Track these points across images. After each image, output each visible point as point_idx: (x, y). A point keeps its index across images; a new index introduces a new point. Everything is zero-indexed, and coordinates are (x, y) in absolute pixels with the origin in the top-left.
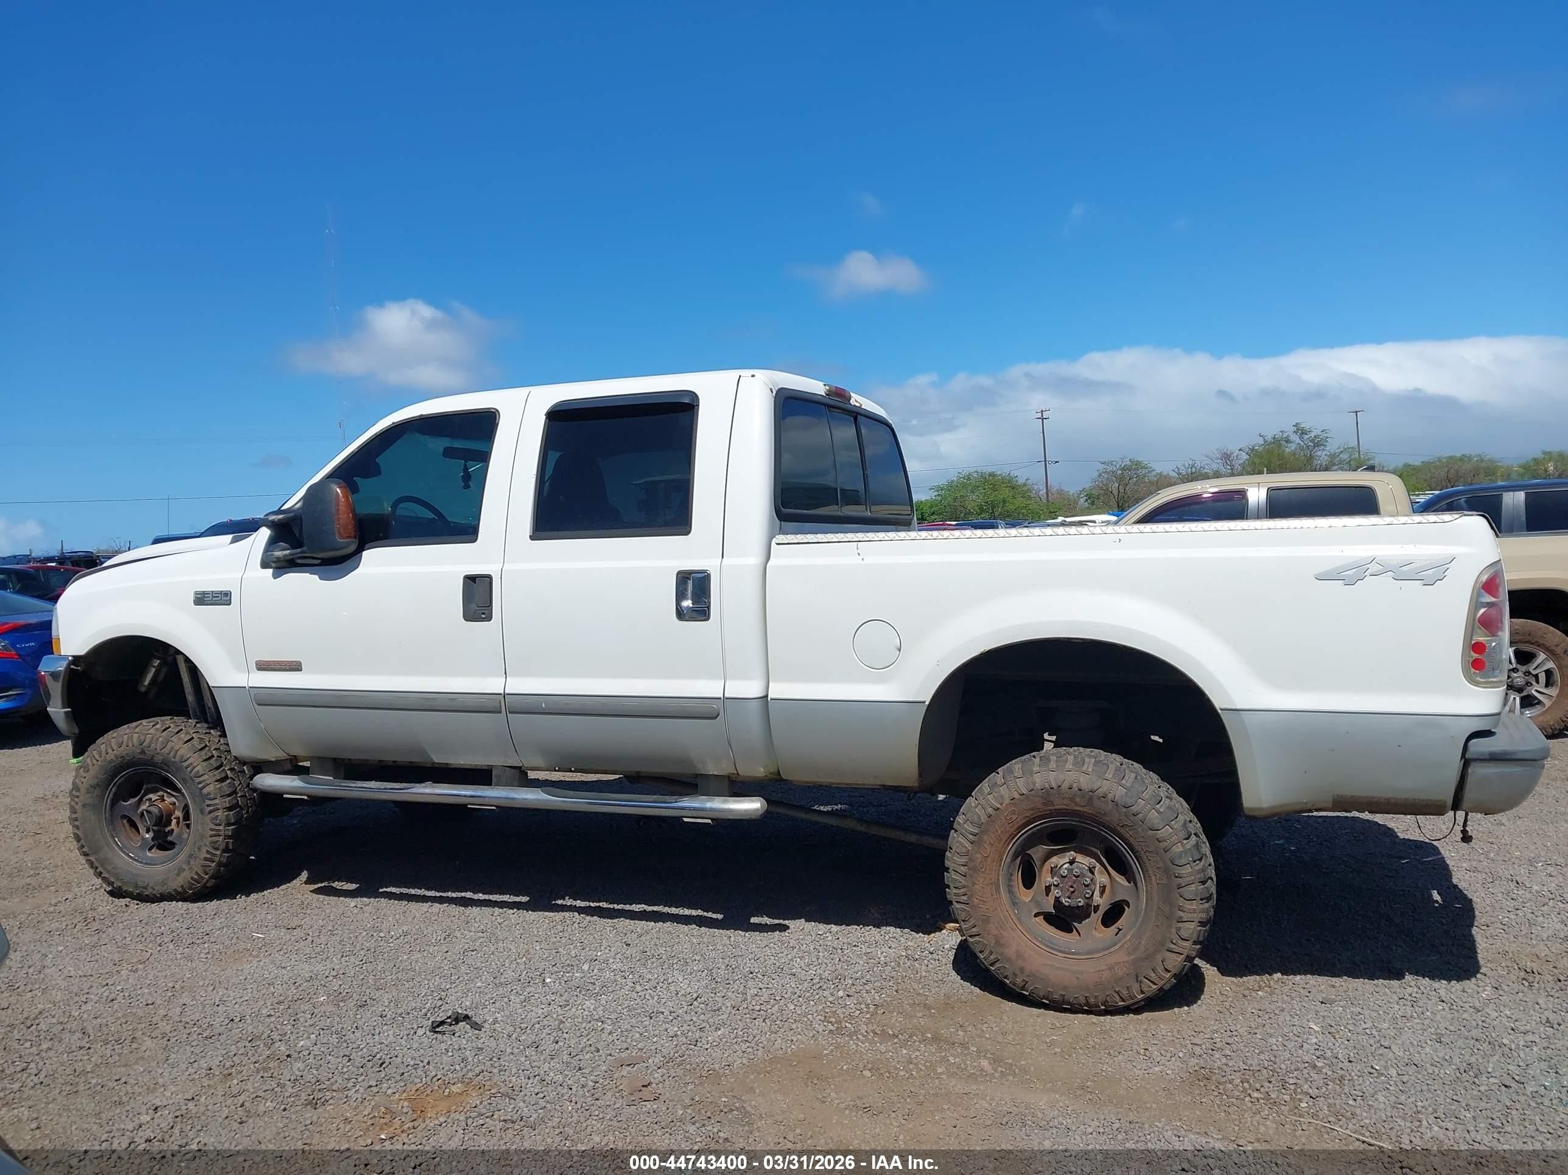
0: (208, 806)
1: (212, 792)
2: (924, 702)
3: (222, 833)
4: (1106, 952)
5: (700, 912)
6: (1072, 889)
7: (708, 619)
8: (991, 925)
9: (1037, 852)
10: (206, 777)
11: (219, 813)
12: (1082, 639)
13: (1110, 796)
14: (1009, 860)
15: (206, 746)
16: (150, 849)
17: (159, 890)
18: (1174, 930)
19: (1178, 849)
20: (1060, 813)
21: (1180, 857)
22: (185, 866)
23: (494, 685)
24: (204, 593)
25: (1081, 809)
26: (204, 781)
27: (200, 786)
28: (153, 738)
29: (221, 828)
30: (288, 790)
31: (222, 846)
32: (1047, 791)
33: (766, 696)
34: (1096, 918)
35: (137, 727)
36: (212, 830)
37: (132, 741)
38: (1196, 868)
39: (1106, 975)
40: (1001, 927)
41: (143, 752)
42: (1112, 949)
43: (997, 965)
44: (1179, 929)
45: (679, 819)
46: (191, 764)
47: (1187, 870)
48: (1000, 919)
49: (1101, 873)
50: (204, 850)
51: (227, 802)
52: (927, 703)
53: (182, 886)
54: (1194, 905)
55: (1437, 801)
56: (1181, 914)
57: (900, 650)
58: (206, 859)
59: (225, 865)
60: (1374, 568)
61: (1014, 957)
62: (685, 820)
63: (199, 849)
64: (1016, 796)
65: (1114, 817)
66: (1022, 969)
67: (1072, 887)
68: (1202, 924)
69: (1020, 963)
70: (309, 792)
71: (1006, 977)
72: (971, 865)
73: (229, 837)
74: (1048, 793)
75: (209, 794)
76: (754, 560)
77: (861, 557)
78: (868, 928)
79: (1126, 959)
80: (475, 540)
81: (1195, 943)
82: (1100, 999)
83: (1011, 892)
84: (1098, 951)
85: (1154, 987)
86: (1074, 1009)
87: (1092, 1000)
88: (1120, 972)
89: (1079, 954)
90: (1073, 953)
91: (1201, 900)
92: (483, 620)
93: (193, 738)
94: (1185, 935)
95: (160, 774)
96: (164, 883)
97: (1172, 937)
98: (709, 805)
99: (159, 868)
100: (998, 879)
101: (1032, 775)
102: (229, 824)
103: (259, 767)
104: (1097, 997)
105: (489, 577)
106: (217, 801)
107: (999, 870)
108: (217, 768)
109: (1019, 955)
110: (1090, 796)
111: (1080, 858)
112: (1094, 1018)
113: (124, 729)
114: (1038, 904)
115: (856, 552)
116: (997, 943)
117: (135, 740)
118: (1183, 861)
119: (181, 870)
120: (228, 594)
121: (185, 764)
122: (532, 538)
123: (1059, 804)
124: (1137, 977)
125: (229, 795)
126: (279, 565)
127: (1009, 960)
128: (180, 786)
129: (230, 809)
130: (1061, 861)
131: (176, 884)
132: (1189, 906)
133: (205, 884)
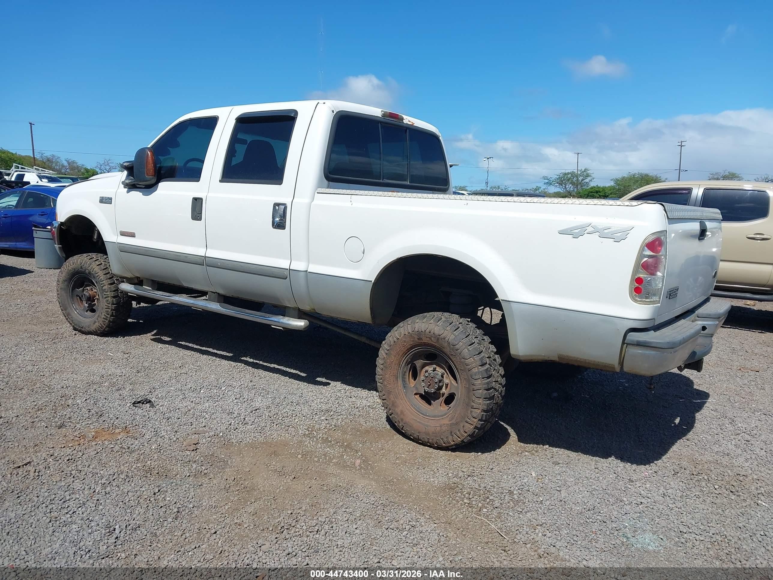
0: (105, 295)
1: (106, 289)
2: (371, 281)
3: (110, 308)
4: (441, 418)
5: (297, 372)
6: (429, 384)
7: (284, 229)
8: (391, 396)
9: (419, 363)
10: (104, 282)
11: (109, 299)
12: (442, 256)
13: (447, 339)
14: (403, 365)
15: (107, 268)
16: (87, 311)
17: (87, 329)
18: (469, 412)
19: (475, 370)
20: (425, 344)
21: (475, 375)
22: (96, 320)
23: (200, 252)
24: (103, 198)
25: (434, 343)
26: (103, 283)
27: (102, 285)
28: (85, 262)
29: (110, 305)
30: (130, 292)
31: (110, 313)
32: (420, 333)
33: (307, 271)
34: (442, 399)
35: (80, 256)
36: (106, 306)
38: (484, 382)
39: (438, 429)
40: (396, 397)
41: (81, 268)
42: (444, 417)
43: (392, 415)
44: (471, 412)
45: (270, 326)
46: (99, 275)
47: (479, 381)
48: (396, 393)
49: (447, 378)
50: (103, 314)
51: (112, 294)
52: (373, 282)
53: (95, 329)
54: (481, 401)
55: (610, 364)
56: (474, 404)
57: (364, 253)
58: (104, 318)
59: (113, 322)
60: (590, 229)
61: (399, 413)
62: (273, 326)
63: (102, 313)
64: (407, 333)
65: (447, 350)
66: (402, 420)
67: (429, 382)
68: (484, 411)
69: (402, 416)
70: (138, 294)
71: (396, 422)
72: (385, 365)
73: (113, 310)
74: (419, 333)
75: (105, 289)
76: (307, 200)
77: (351, 203)
78: (365, 390)
79: (448, 423)
80: (198, 181)
81: (480, 420)
82: (435, 441)
83: (404, 381)
84: (438, 416)
85: (459, 439)
86: (424, 444)
87: (430, 441)
88: (444, 429)
89: (429, 417)
90: (427, 416)
91: (484, 398)
92: (198, 220)
93: (102, 264)
94: (475, 416)
95: (89, 278)
96: (89, 327)
97: (468, 415)
98: (282, 320)
99: (88, 320)
100: (398, 374)
101: (414, 324)
102: (113, 304)
103: (123, 279)
104: (433, 440)
105: (201, 199)
106: (108, 293)
107: (398, 369)
108: (110, 278)
109: (402, 412)
110: (438, 338)
111: (438, 369)
112: (431, 450)
113: (76, 257)
114: (417, 389)
115: (350, 200)
116: (393, 405)
117: (79, 262)
118: (477, 377)
119: (95, 322)
120: (111, 199)
121: (97, 275)
122: (221, 181)
123: (425, 340)
124: (451, 433)
125: (114, 291)
126: (130, 187)
127: (397, 414)
128: (96, 285)
129: (114, 297)
130: (430, 369)
131: (93, 328)
132: (477, 400)
133: (105, 329)
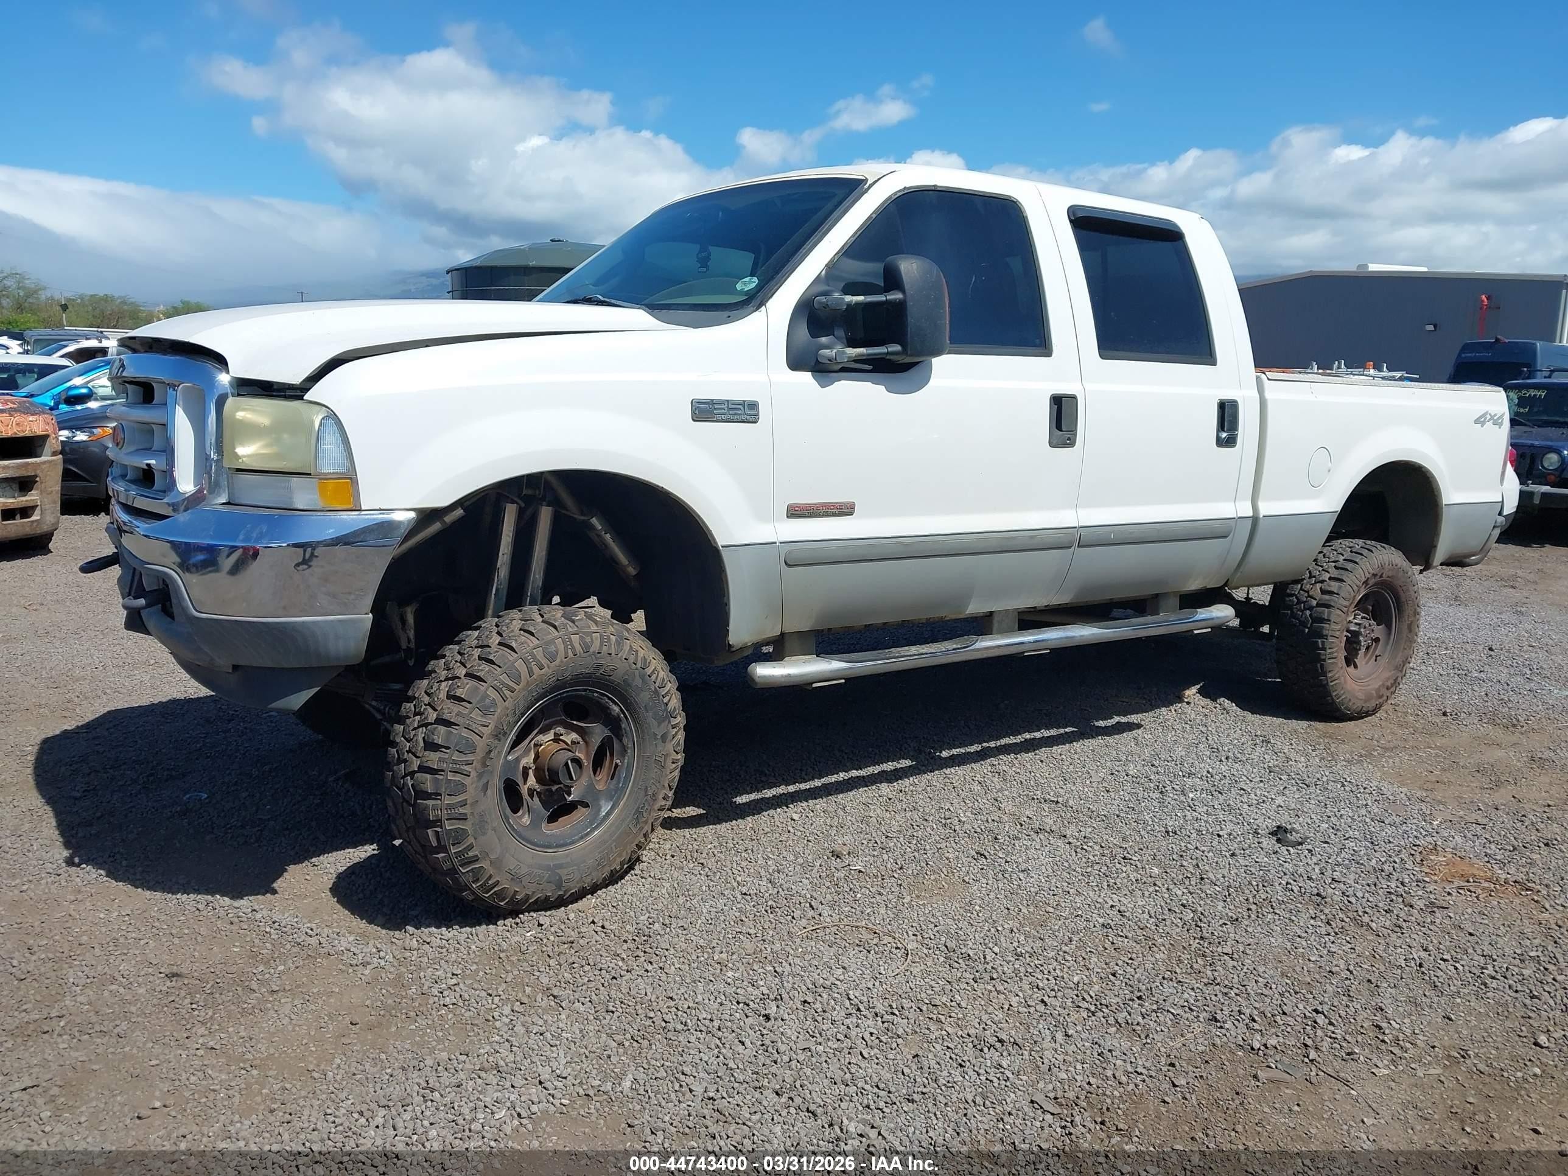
2: (1337, 512)
7: (1235, 446)
16: (547, 824)
23: (1065, 518)
24: (710, 402)
33: (1257, 514)
37: (573, 648)
57: (1329, 472)
60: (1488, 417)
77: (1314, 395)
80: (1050, 355)
84: (1372, 674)
92: (1067, 446)
105: (1074, 397)
115: (1311, 390)
120: (753, 406)
122: (1102, 357)
